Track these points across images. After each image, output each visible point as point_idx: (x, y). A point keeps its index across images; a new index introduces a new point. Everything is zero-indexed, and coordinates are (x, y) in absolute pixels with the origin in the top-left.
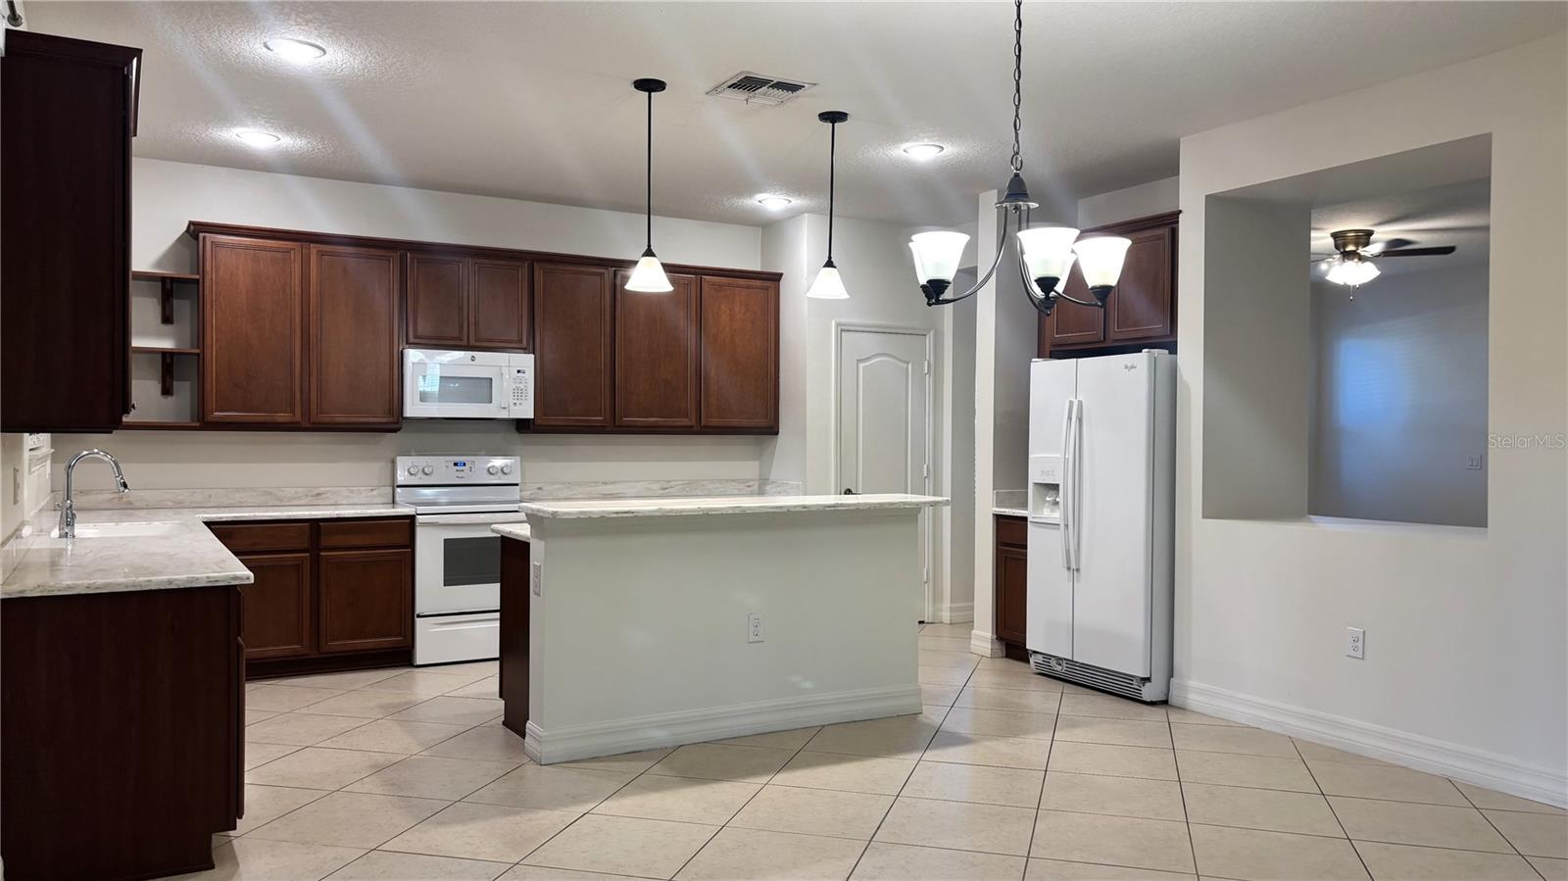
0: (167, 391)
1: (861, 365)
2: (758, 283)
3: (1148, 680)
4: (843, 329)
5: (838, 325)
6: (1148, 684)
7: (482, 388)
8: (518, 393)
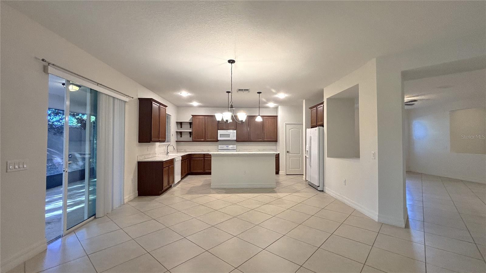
0: (190, 137)
1: (290, 130)
2: (273, 117)
3: (319, 186)
4: (286, 124)
5: (285, 123)
6: (319, 187)
7: (228, 135)
8: (234, 136)
